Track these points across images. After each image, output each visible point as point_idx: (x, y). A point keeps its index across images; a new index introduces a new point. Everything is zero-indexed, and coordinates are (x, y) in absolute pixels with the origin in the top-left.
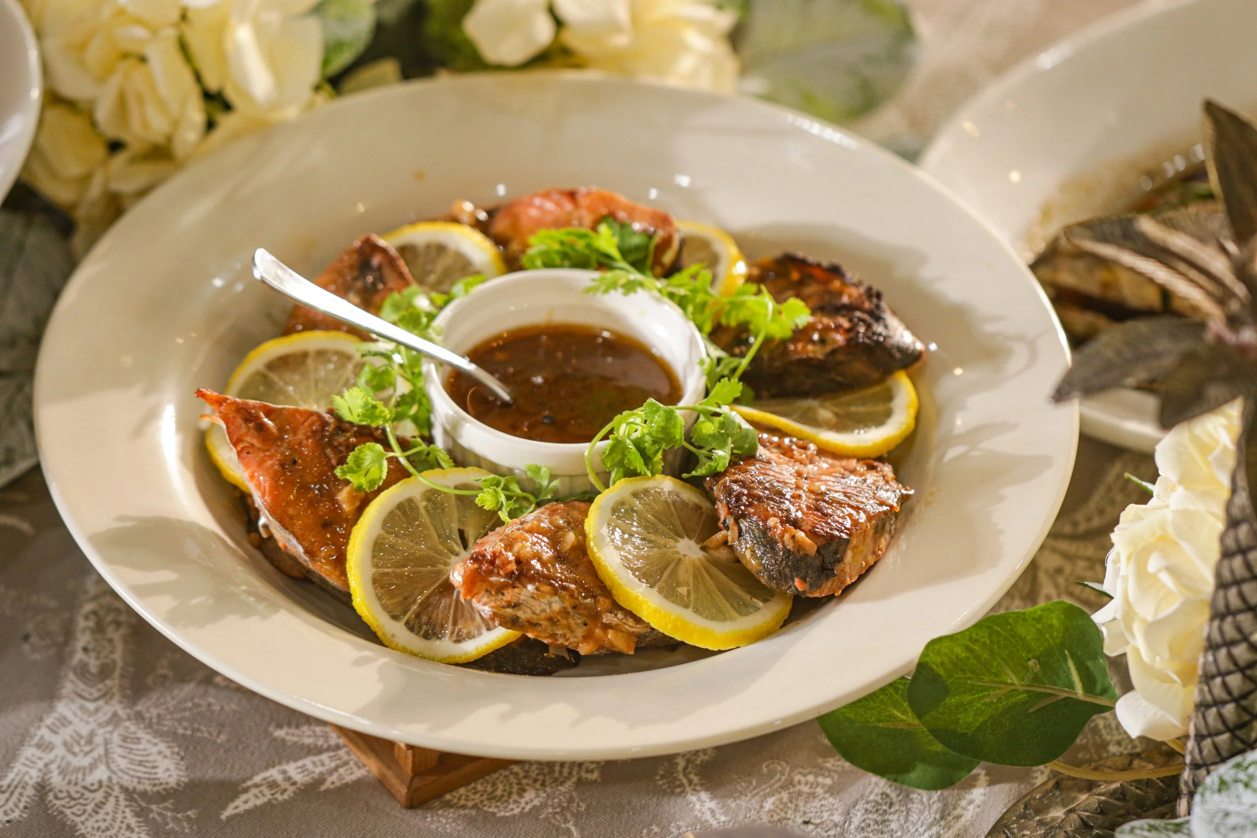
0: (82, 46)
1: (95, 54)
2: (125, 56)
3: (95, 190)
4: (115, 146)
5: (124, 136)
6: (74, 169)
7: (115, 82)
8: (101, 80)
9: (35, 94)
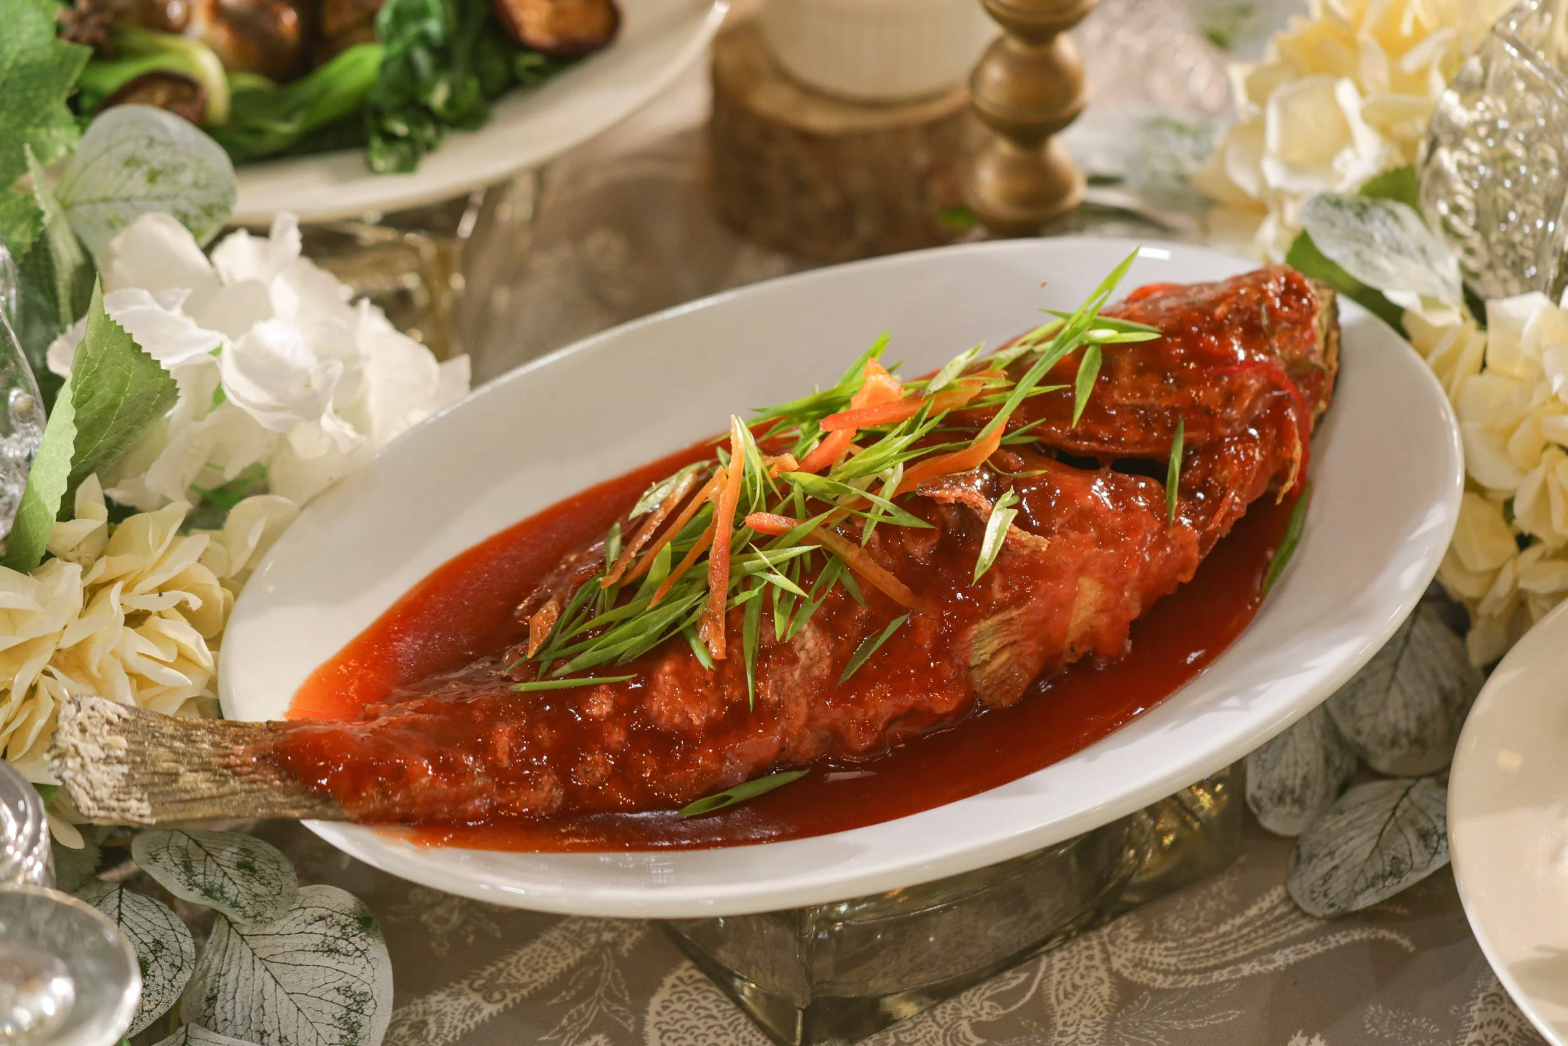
0: (1510, 432)
1: (1519, 443)
2: (1547, 446)
3: (1503, 587)
4: (1524, 541)
5: (1539, 532)
6: (1483, 564)
7: (1539, 474)
8: (1524, 472)
9: (1459, 480)
